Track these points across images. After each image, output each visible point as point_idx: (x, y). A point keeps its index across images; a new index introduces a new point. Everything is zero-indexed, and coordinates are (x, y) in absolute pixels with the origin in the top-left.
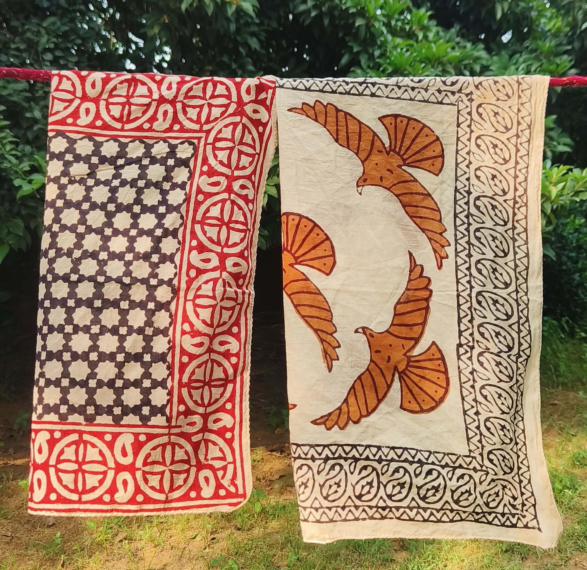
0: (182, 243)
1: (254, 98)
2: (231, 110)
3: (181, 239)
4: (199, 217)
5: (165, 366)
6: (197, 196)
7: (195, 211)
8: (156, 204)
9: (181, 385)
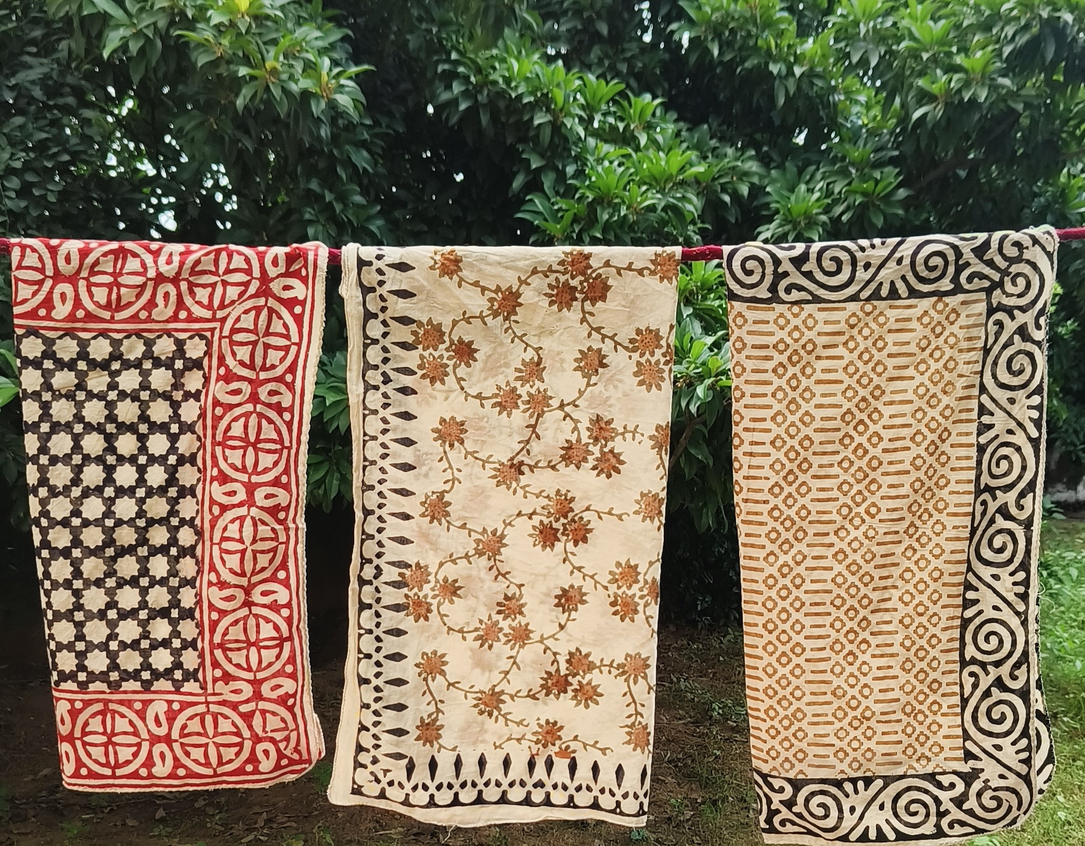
0: (202, 471)
1: (283, 271)
2: (252, 290)
3: (201, 466)
4: (219, 438)
5: (194, 623)
6: (214, 410)
7: (214, 428)
8: (167, 420)
9: (213, 646)
